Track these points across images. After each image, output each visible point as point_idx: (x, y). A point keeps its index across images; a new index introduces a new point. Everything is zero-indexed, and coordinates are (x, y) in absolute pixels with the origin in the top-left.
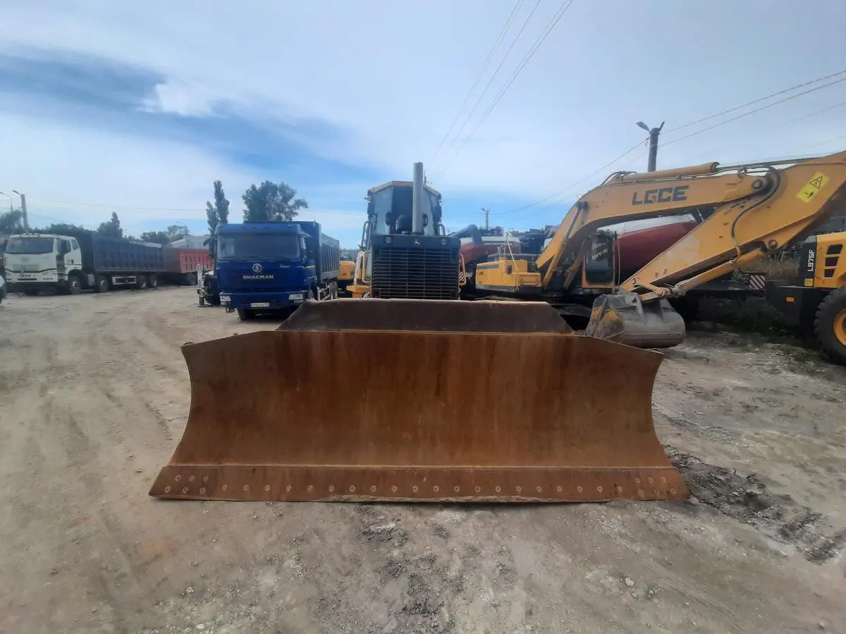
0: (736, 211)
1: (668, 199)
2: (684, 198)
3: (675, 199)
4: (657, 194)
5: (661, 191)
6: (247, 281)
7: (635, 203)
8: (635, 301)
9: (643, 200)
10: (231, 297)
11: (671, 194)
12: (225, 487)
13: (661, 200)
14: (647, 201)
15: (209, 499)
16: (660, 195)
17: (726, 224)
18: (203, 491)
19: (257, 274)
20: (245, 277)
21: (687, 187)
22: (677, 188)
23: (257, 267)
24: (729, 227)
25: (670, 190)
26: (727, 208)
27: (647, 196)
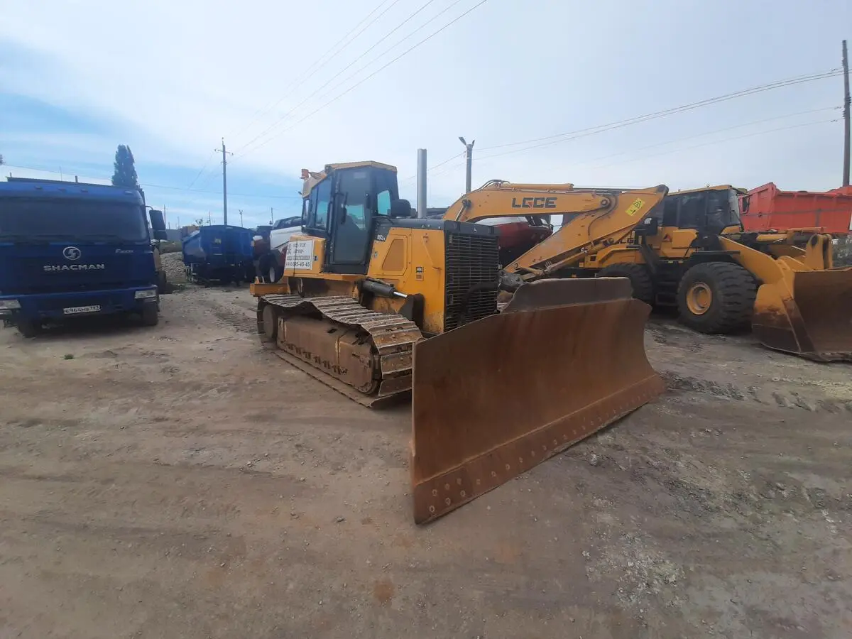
0: (590, 219)
1: (542, 206)
2: (554, 206)
3: (547, 206)
4: (533, 201)
5: (537, 199)
6: (51, 274)
7: (514, 205)
8: (518, 280)
9: (521, 204)
10: (20, 301)
11: (544, 203)
12: (478, 482)
13: (535, 206)
14: (524, 206)
15: (471, 499)
16: (535, 202)
17: (582, 226)
18: (463, 494)
19: (69, 263)
20: (47, 268)
21: (555, 199)
22: (548, 199)
23: (72, 251)
24: (586, 229)
25: (543, 199)
26: (583, 216)
27: (524, 201)
